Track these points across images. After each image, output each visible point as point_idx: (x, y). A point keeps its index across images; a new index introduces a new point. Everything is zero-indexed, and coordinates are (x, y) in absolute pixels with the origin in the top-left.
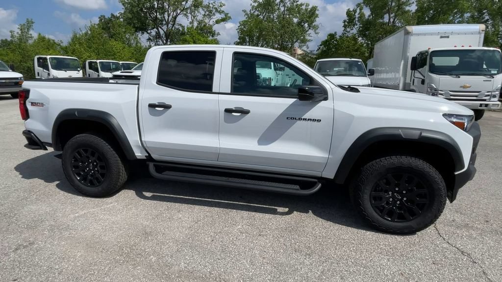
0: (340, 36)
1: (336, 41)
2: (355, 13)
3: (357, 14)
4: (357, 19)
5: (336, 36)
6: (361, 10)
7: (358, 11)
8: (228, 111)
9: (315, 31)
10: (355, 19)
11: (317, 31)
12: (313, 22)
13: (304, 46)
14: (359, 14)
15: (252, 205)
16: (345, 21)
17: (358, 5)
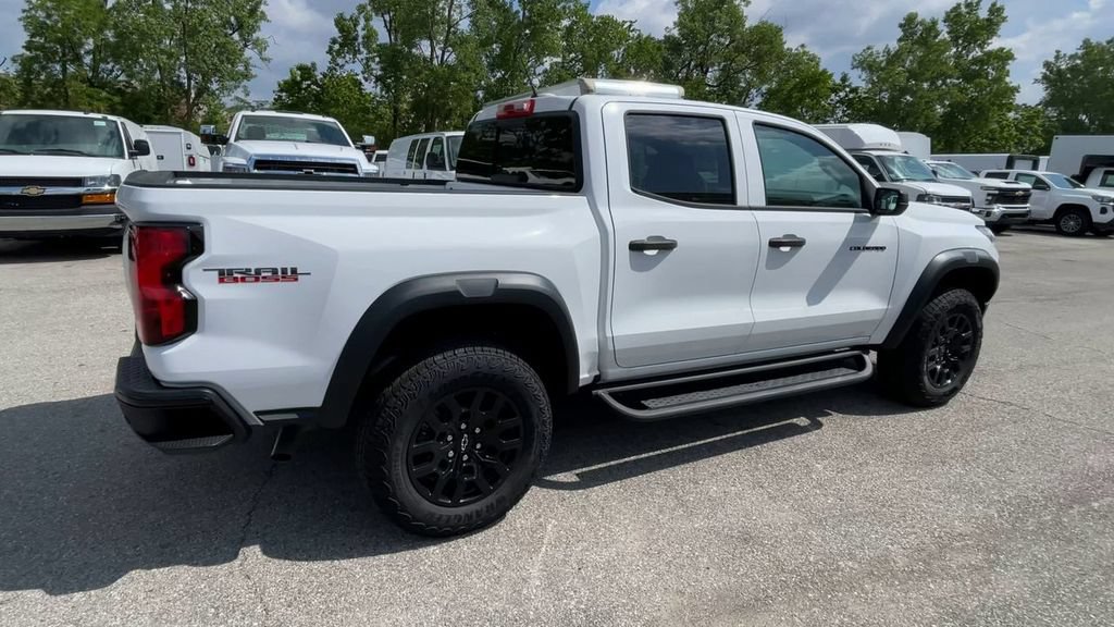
0: (325, 75)
1: (315, 83)
2: (355, 25)
3: (359, 28)
4: (360, 40)
5: (316, 73)
6: (367, 20)
7: (362, 22)
8: (774, 244)
9: (260, 53)
10: (356, 39)
11: (266, 54)
12: (253, 29)
13: (236, 87)
14: (363, 29)
15: (755, 429)
16: (334, 41)
17: (361, 8)
